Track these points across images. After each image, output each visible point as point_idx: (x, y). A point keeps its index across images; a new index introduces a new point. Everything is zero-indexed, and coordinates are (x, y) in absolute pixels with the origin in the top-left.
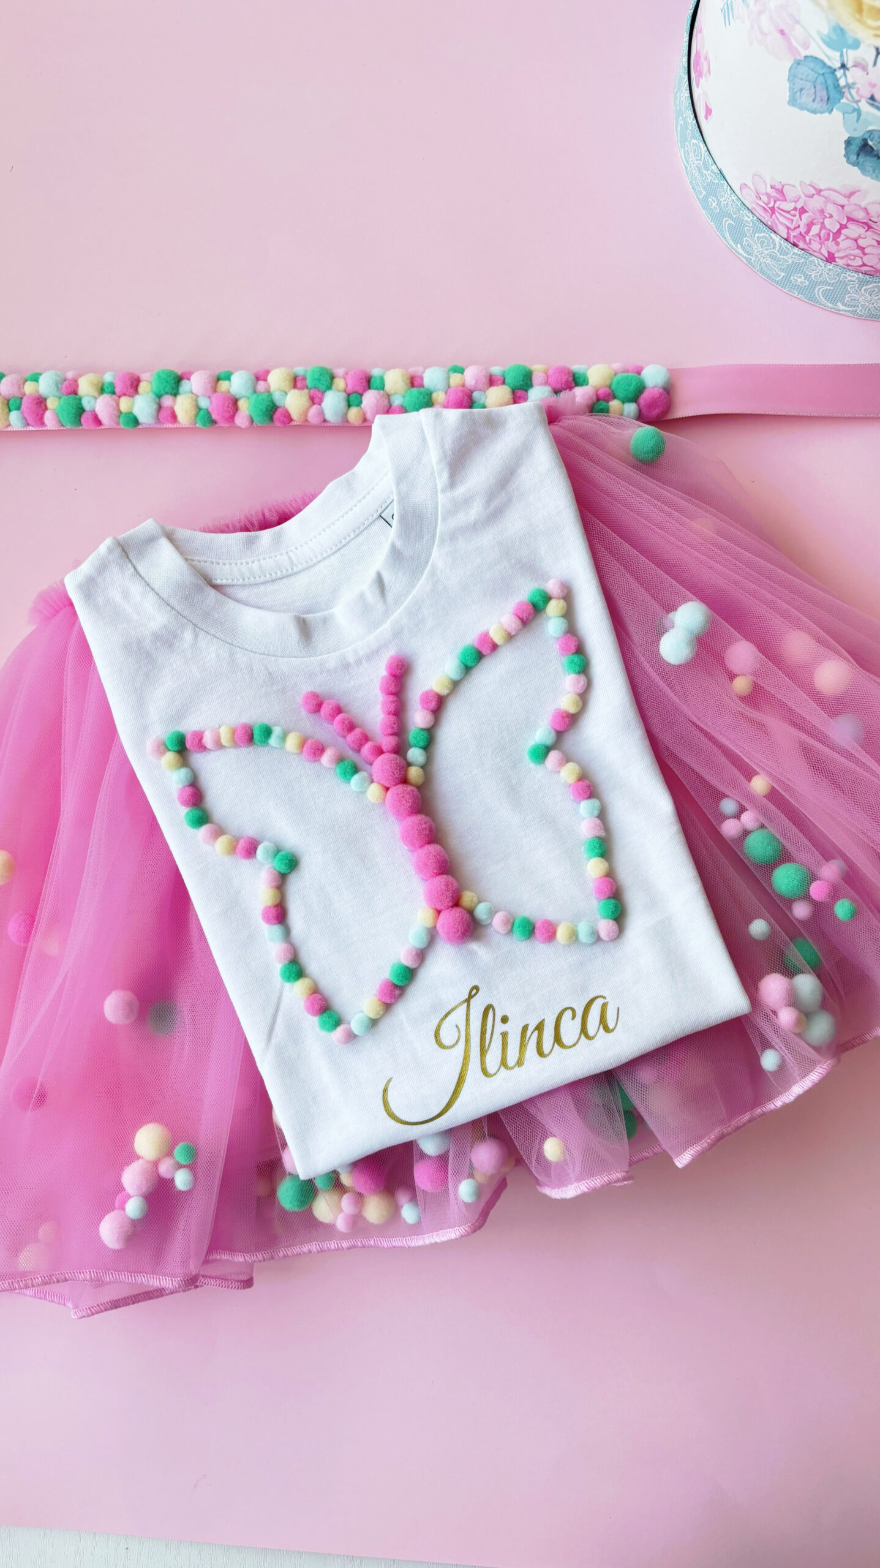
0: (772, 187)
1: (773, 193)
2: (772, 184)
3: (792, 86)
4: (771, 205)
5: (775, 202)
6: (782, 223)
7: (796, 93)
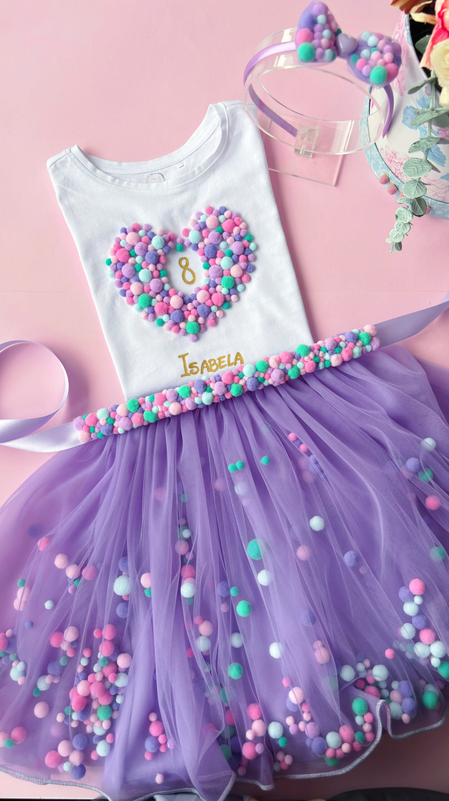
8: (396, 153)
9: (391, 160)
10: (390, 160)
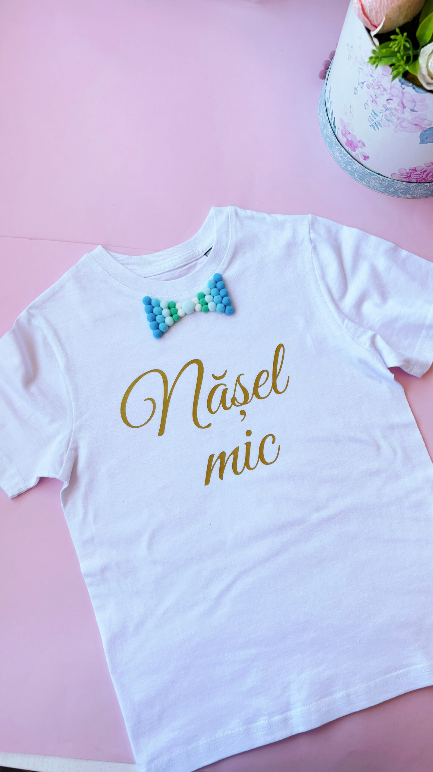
0: (409, 170)
1: (411, 171)
2: (410, 169)
3: (422, 138)
4: (409, 175)
5: (411, 174)
6: (414, 179)
7: (424, 139)
8: (416, 168)
9: (410, 176)
10: (408, 176)
